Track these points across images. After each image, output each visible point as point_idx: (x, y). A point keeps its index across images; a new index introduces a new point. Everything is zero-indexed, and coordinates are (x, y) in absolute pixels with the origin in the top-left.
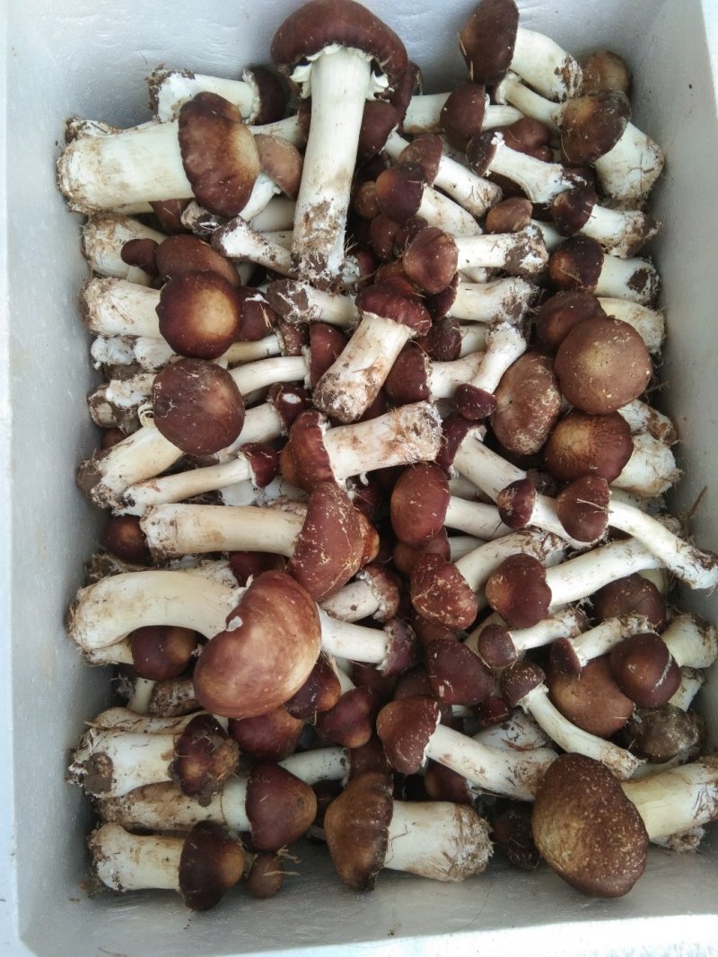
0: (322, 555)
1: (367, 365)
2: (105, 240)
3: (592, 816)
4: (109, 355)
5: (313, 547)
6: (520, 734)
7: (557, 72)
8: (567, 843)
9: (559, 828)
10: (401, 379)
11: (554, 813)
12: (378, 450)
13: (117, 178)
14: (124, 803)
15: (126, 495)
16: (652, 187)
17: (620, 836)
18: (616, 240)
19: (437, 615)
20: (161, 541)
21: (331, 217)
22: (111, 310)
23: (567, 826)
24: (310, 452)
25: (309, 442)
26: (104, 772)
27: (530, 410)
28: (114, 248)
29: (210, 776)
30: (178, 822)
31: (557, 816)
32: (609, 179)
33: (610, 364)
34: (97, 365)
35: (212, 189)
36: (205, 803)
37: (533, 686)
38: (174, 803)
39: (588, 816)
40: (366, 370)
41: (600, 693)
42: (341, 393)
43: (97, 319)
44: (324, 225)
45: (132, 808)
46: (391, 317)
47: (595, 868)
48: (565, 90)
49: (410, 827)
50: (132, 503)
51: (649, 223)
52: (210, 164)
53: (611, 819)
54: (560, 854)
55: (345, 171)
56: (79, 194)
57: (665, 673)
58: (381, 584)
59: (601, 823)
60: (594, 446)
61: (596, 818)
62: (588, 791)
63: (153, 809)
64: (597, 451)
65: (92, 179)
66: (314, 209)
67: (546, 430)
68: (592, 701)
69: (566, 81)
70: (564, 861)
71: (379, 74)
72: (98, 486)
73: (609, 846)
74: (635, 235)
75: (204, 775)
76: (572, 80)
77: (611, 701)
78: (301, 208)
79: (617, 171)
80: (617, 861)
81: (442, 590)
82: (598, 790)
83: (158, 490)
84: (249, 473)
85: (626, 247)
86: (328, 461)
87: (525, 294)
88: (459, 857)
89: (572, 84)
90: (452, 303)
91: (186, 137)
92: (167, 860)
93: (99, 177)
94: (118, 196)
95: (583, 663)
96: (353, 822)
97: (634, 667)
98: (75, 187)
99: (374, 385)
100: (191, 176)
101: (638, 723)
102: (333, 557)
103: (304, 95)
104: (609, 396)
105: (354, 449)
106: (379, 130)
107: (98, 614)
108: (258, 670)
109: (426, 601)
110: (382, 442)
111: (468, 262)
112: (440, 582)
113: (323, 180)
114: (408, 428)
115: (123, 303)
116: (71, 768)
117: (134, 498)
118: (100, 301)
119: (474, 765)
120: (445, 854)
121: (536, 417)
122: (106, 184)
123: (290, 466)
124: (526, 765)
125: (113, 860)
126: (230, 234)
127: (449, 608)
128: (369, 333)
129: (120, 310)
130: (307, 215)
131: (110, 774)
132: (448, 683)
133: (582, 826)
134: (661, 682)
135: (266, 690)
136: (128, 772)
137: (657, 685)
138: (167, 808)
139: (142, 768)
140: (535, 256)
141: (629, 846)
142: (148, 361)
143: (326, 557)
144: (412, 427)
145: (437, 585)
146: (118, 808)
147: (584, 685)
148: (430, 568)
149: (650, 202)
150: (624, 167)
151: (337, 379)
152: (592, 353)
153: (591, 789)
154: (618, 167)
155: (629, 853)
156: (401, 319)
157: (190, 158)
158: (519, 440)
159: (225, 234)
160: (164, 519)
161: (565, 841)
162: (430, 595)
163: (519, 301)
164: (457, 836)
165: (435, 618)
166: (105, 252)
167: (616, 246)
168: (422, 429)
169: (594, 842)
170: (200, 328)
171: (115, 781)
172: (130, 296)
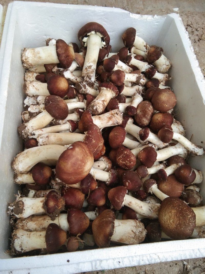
0: (93, 140)
1: (103, 99)
2: (31, 76)
3: (178, 208)
4: (29, 103)
5: (91, 137)
6: (150, 202)
7: (144, 46)
8: (172, 217)
9: (168, 213)
10: (111, 104)
11: (166, 210)
12: (106, 120)
13: (38, 55)
14: (25, 222)
15: (32, 133)
16: (169, 70)
17: (187, 213)
18: (162, 80)
19: (125, 163)
20: (43, 143)
21: (92, 69)
22: (33, 87)
23: (171, 212)
24: (88, 119)
25: (87, 116)
26: (21, 207)
27: (146, 111)
28: (33, 78)
29: (56, 207)
30: (43, 227)
31: (167, 210)
32: (158, 67)
33: (167, 97)
34: (25, 106)
35: (63, 58)
36: (53, 219)
37: (154, 183)
38: (43, 221)
39: (177, 208)
40: (102, 101)
41: (173, 184)
42: (96, 105)
43: (28, 89)
44: (91, 70)
45: (28, 224)
46: (109, 88)
47: (181, 224)
48: (146, 50)
49: (120, 224)
50: (34, 135)
51: (170, 76)
52: (63, 52)
53: (184, 209)
54: (170, 222)
55: (96, 60)
56: (27, 60)
57: (192, 172)
58: (107, 160)
59: (181, 210)
60: (163, 118)
61: (179, 209)
62: (175, 202)
63: (35, 223)
64: (165, 120)
65: (31, 56)
66: (88, 67)
67: (150, 117)
68: (171, 187)
69: (146, 48)
70: (171, 224)
71: (103, 41)
72: (25, 130)
73: (184, 216)
74: (166, 78)
75: (55, 206)
76: (148, 48)
77: (177, 186)
78: (84, 67)
79: (160, 65)
80: (188, 220)
81: (126, 154)
82: (178, 202)
83: (42, 131)
84: (70, 126)
85: (164, 82)
86: (93, 121)
87: (141, 89)
88: (137, 232)
89: (148, 49)
90: (124, 89)
91: (58, 45)
92: (40, 235)
93: (33, 55)
94: (38, 61)
95: (168, 175)
96: (103, 220)
97: (183, 171)
98: (26, 58)
99: (104, 105)
100: (58, 55)
101: (185, 195)
102: (96, 141)
103: (85, 46)
104: (167, 106)
105: (99, 120)
106: (103, 54)
107: (24, 157)
108: (77, 159)
109: (121, 159)
110: (107, 118)
111: (127, 78)
112: (125, 152)
113: (90, 61)
114: (114, 113)
115: (36, 85)
116: (9, 207)
117: (35, 133)
118: (30, 84)
119: (139, 205)
120: (132, 231)
121: (148, 113)
122: (35, 57)
123: (81, 124)
124: (154, 206)
125: (21, 238)
126: (66, 72)
127: (128, 160)
128: (103, 93)
129: (35, 87)
130: (86, 68)
131: (23, 207)
132: (129, 181)
133: (175, 211)
134: (191, 174)
135: (79, 167)
136: (29, 207)
137: (190, 175)
138: (40, 223)
139: (34, 205)
140: (143, 79)
141: (190, 216)
142: (41, 101)
143: (94, 140)
144: (115, 113)
145: (124, 153)
146: (22, 224)
147: (168, 183)
148: (122, 150)
149: (169, 72)
150: (162, 64)
151: (95, 102)
152: (162, 95)
153: (176, 202)
154: (160, 64)
155: (191, 218)
156: (112, 88)
157: (59, 50)
158: (143, 121)
159: (64, 72)
160: (44, 136)
161: (171, 216)
162: (123, 157)
163: (140, 90)
164: (136, 225)
165: (124, 163)
166: (30, 79)
167: (162, 81)
168: (118, 113)
169: (179, 216)
170: (59, 86)
171: (24, 210)
172: (38, 83)
